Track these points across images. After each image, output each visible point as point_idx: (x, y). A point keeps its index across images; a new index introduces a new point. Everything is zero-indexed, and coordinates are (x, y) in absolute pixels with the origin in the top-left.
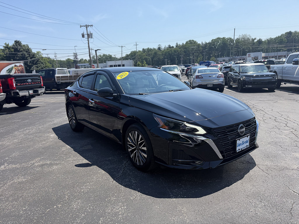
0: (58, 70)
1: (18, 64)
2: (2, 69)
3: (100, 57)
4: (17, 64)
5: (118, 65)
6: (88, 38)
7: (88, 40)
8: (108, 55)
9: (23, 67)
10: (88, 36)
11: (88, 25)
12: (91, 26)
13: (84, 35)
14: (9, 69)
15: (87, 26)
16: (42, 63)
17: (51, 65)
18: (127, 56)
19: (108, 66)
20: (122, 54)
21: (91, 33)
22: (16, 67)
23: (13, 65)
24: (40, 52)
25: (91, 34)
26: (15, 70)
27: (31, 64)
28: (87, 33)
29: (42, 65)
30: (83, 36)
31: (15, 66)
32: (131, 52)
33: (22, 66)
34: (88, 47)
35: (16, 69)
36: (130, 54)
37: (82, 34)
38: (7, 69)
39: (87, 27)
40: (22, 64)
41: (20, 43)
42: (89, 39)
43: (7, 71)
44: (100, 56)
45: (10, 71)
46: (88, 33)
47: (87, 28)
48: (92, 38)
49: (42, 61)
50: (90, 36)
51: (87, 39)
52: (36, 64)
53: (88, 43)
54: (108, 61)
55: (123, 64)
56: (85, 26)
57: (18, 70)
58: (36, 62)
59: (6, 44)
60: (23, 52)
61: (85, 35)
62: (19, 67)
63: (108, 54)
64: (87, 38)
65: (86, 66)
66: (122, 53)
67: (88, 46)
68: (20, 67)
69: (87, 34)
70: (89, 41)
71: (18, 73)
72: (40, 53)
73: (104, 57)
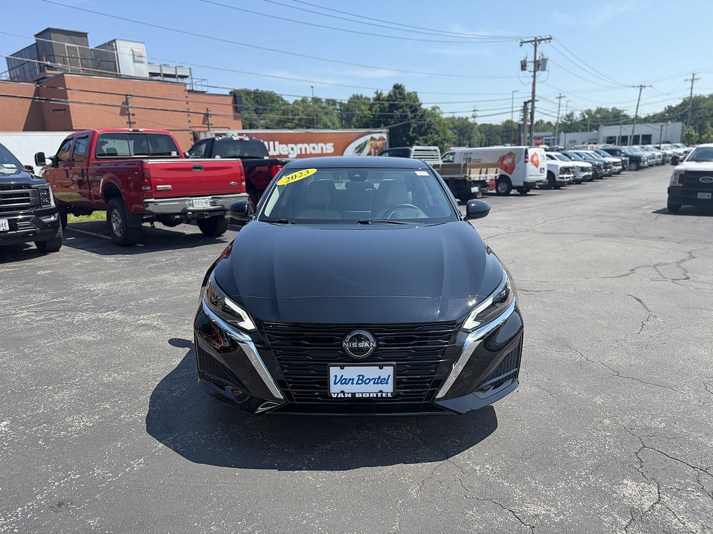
0: (416, 150)
1: (377, 136)
2: (349, 145)
3: (587, 116)
4: (374, 136)
5: (643, 136)
6: (535, 72)
7: (534, 77)
8: (610, 111)
9: (386, 140)
10: (535, 66)
11: (539, 38)
12: (548, 41)
13: (525, 65)
14: (359, 146)
15: (538, 40)
16: (437, 133)
17: (454, 136)
18: (670, 110)
19: (602, 140)
20: (637, 108)
21: (545, 58)
22: (373, 141)
23: (368, 137)
24: (438, 108)
25: (545, 60)
26: (370, 147)
27: (414, 135)
28: (535, 58)
29: (436, 136)
30: (524, 67)
31: (372, 139)
32: (684, 100)
33: (384, 139)
34: (531, 94)
35: (371, 145)
36: (681, 105)
37: (521, 62)
38: (357, 146)
39: (538, 43)
40: (385, 136)
41: (403, 89)
42: (537, 73)
43: (356, 148)
44: (587, 114)
45: (361, 149)
46: (537, 59)
47: (536, 46)
48: (544, 69)
49: (437, 128)
50: (540, 65)
51: (532, 74)
52: (424, 134)
53: (534, 84)
54: (605, 125)
55: (635, 134)
56: (531, 41)
57: (376, 148)
58: (426, 130)
59: (377, 93)
60: (405, 108)
61: (527, 64)
62: (379, 140)
63: (610, 108)
64: (532, 70)
65: (545, 138)
66: (638, 106)
67: (531, 91)
68: (381, 142)
69: (535, 62)
70: (536, 78)
71: (375, 155)
72: (437, 110)
73: (598, 116)
